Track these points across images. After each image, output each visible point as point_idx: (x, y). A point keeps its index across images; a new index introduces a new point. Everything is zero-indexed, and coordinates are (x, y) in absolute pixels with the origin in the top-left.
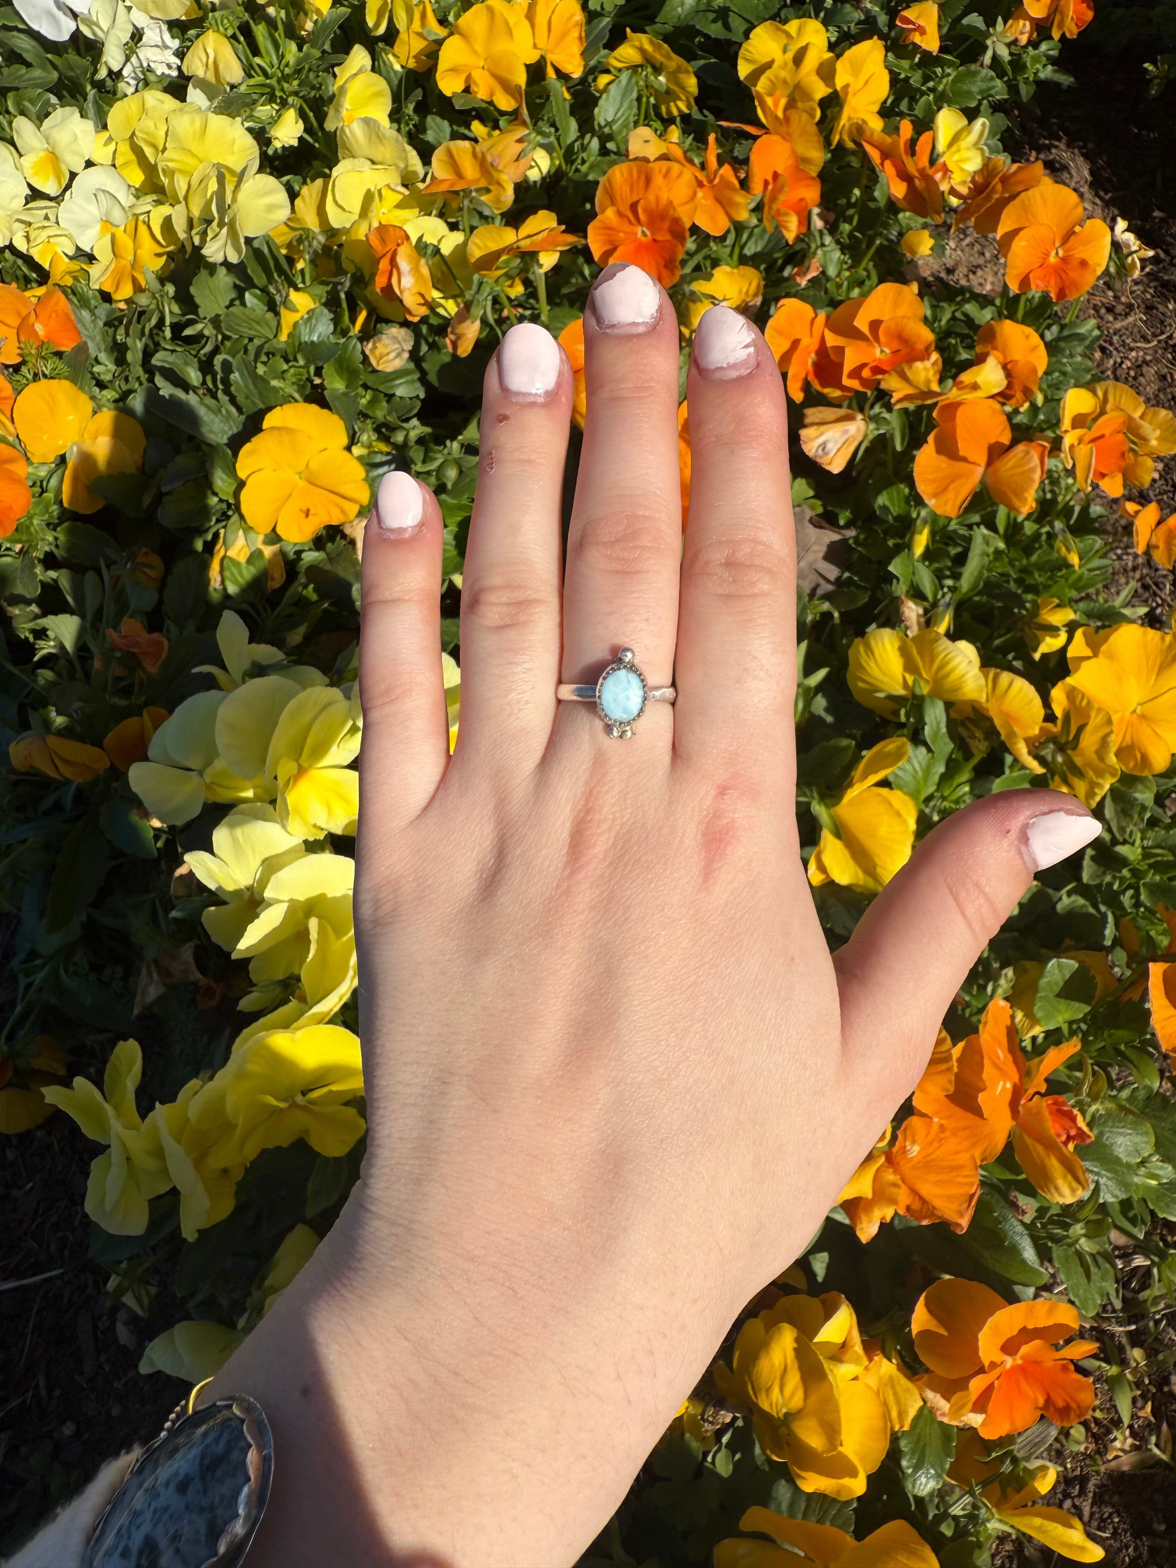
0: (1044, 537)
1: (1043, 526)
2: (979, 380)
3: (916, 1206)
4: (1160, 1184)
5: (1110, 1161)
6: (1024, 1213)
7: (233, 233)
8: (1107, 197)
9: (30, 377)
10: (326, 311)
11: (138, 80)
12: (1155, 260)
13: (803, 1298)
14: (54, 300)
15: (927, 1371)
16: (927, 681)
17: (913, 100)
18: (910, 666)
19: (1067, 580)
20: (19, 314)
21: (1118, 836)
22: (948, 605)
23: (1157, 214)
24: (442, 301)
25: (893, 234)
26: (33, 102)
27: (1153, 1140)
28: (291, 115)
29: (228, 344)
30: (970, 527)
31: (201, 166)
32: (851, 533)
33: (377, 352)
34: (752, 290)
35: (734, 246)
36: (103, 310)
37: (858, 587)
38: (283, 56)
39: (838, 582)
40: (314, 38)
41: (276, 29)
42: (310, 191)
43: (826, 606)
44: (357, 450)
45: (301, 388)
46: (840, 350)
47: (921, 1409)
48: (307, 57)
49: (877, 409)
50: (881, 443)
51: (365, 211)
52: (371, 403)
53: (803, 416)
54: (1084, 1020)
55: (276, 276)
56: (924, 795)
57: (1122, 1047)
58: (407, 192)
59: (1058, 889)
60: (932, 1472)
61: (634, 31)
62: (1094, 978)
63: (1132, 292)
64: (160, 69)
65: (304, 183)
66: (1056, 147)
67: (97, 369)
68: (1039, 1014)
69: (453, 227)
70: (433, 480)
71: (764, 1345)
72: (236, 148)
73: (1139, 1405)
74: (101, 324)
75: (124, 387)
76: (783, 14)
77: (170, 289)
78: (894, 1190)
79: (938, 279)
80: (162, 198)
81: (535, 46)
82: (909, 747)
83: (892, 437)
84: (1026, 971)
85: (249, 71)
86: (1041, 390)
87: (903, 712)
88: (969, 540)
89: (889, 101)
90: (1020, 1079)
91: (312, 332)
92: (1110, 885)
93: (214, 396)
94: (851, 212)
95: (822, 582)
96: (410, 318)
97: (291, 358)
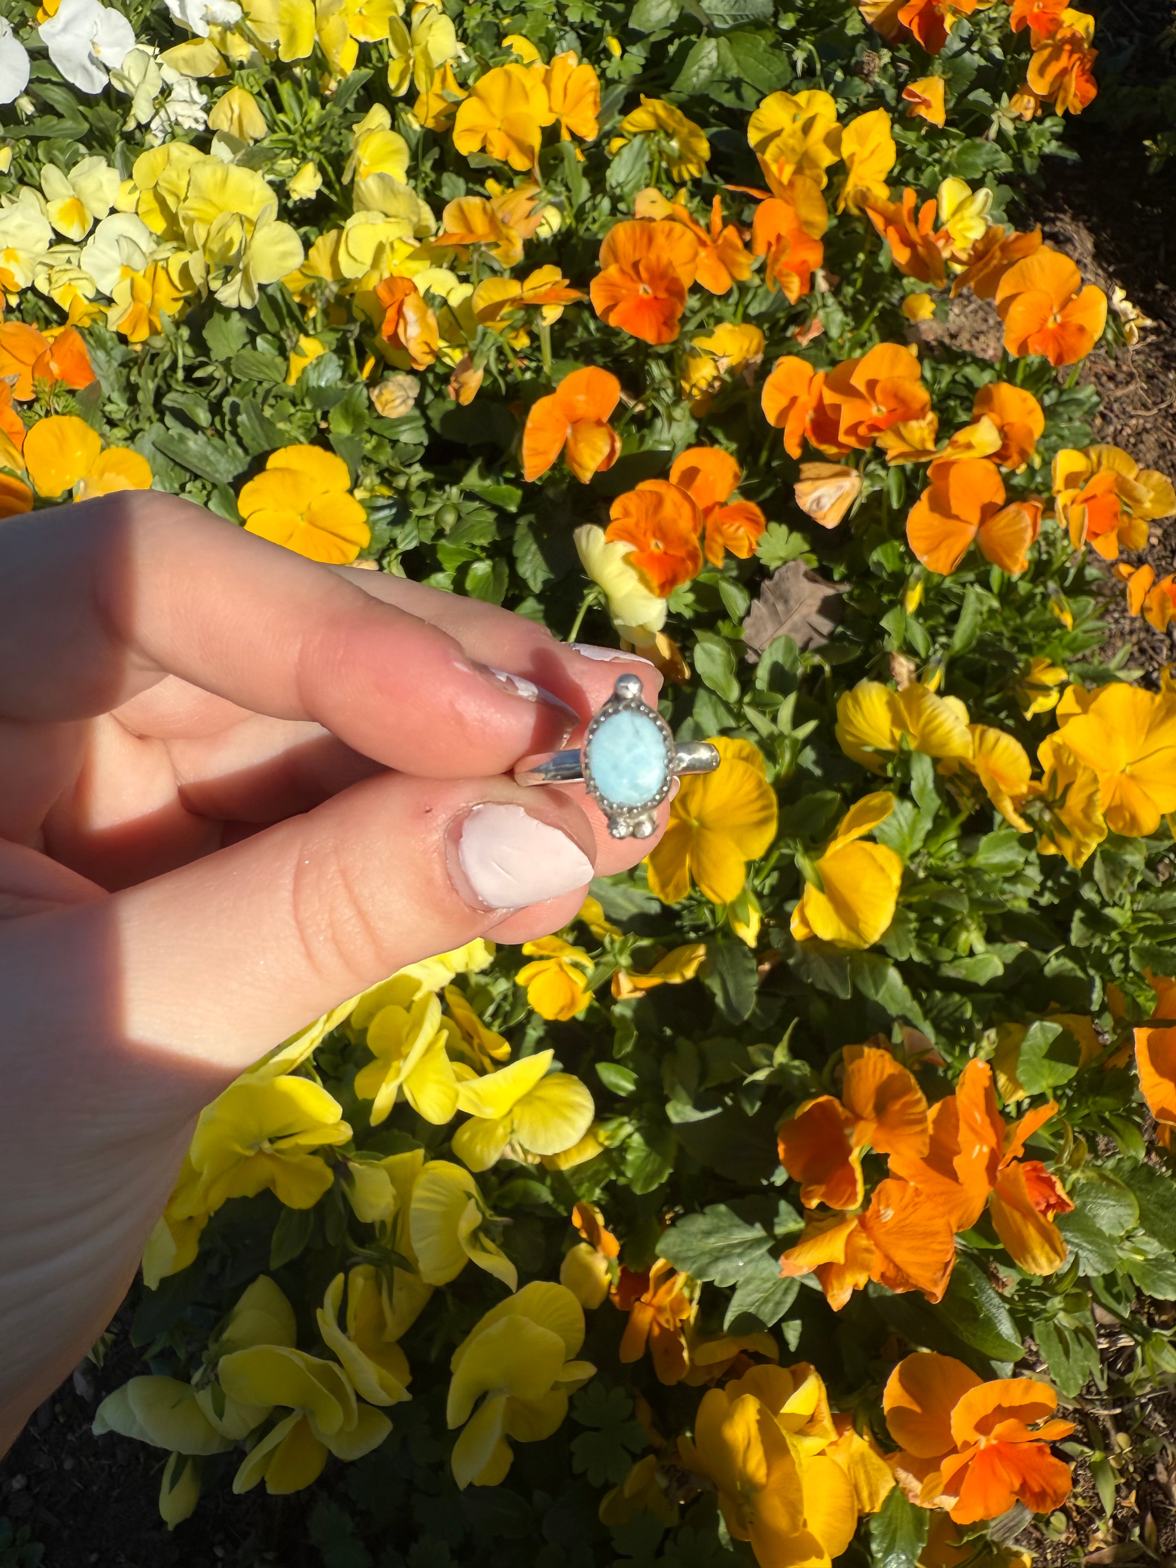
0: (1039, 598)
1: (1036, 586)
2: (974, 440)
3: (891, 1273)
4: (1146, 1260)
5: (1093, 1235)
6: (1004, 1285)
7: (247, 280)
8: (1111, 269)
9: (42, 414)
10: (334, 357)
11: (166, 133)
12: (1156, 331)
13: (772, 1368)
14: (71, 339)
15: (901, 1450)
16: (914, 736)
17: (919, 170)
18: (897, 721)
19: (1061, 640)
20: (35, 352)
21: (1107, 898)
22: (939, 662)
23: (1160, 286)
24: (448, 351)
25: (895, 297)
26: (62, 151)
27: (1137, 1213)
28: (310, 169)
29: (237, 386)
30: (963, 585)
31: (220, 216)
32: (846, 588)
33: (383, 399)
34: (754, 347)
35: (737, 305)
36: (119, 352)
37: (852, 642)
38: (306, 114)
39: (831, 636)
40: (337, 98)
41: (300, 87)
42: (323, 242)
43: (817, 659)
44: (359, 494)
45: (307, 432)
46: (837, 408)
47: (894, 1489)
48: (329, 114)
49: (872, 467)
50: (877, 499)
51: (376, 262)
52: (376, 448)
53: (799, 471)
54: (1069, 1085)
55: (288, 321)
56: (909, 852)
57: (1107, 1115)
58: (417, 244)
59: (1047, 951)
60: (903, 1557)
61: (648, 96)
62: (1078, 1043)
63: (1133, 362)
64: (187, 124)
65: (321, 234)
66: (1061, 220)
67: (109, 408)
68: (1022, 1079)
69: (464, 279)
70: (431, 524)
71: (728, 1416)
72: (255, 200)
73: (1123, 1494)
74: (115, 364)
75: (135, 426)
76: (794, 86)
77: (185, 332)
78: (866, 1256)
79: (941, 343)
80: (182, 245)
81: (551, 110)
82: (895, 802)
83: (889, 493)
84: (1009, 1033)
85: (272, 127)
86: (1038, 452)
87: (890, 767)
88: (962, 598)
89: (896, 171)
90: (998, 1144)
91: (320, 377)
92: (1099, 948)
93: (222, 437)
94: (855, 275)
95: (816, 636)
96: (416, 367)
97: (299, 401)
